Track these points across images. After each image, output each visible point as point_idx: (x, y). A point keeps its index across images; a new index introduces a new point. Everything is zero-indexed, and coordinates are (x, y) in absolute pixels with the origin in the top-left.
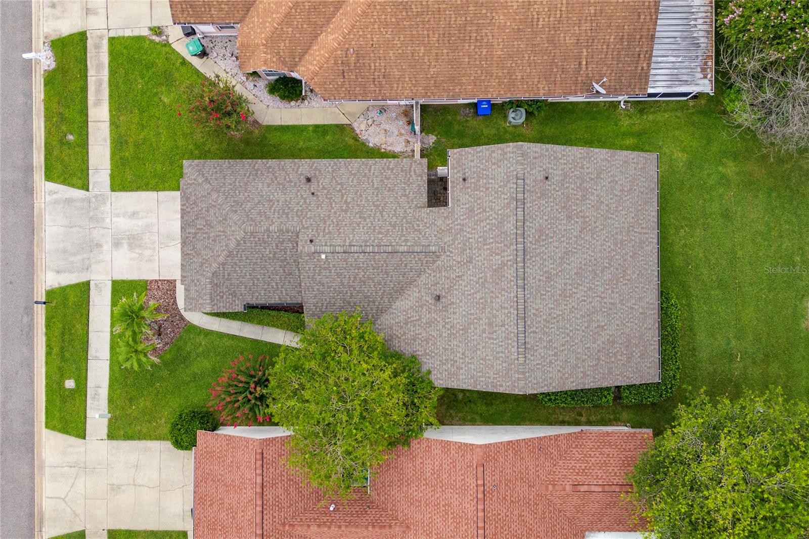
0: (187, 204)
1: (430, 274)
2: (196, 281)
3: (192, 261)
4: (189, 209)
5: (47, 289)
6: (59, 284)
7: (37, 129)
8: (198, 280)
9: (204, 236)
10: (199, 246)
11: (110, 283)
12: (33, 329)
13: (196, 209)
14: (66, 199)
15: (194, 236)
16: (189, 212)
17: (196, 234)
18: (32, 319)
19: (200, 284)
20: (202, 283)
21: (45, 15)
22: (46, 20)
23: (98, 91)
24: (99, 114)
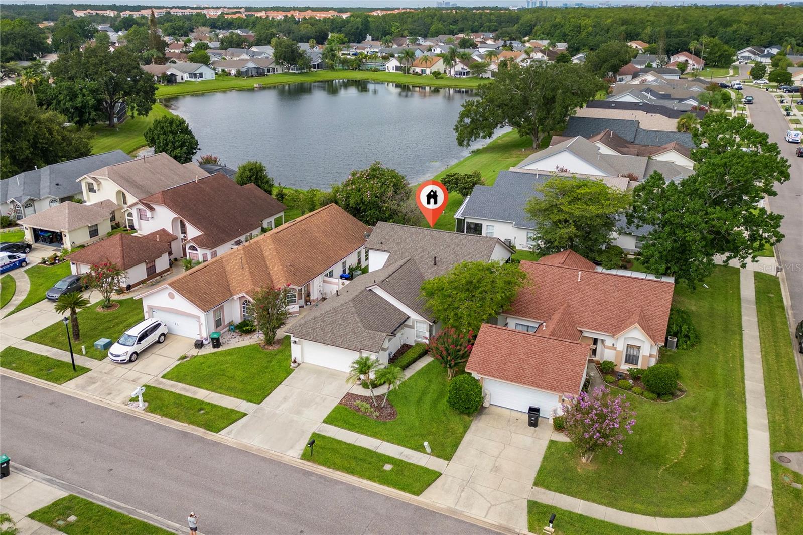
5: (299, 457)
6: (301, 450)
11: (322, 424)
14: (241, 427)
16: (317, 335)
17: (333, 333)
21: (109, 399)
22: (114, 400)
23: (187, 391)
24: (202, 395)
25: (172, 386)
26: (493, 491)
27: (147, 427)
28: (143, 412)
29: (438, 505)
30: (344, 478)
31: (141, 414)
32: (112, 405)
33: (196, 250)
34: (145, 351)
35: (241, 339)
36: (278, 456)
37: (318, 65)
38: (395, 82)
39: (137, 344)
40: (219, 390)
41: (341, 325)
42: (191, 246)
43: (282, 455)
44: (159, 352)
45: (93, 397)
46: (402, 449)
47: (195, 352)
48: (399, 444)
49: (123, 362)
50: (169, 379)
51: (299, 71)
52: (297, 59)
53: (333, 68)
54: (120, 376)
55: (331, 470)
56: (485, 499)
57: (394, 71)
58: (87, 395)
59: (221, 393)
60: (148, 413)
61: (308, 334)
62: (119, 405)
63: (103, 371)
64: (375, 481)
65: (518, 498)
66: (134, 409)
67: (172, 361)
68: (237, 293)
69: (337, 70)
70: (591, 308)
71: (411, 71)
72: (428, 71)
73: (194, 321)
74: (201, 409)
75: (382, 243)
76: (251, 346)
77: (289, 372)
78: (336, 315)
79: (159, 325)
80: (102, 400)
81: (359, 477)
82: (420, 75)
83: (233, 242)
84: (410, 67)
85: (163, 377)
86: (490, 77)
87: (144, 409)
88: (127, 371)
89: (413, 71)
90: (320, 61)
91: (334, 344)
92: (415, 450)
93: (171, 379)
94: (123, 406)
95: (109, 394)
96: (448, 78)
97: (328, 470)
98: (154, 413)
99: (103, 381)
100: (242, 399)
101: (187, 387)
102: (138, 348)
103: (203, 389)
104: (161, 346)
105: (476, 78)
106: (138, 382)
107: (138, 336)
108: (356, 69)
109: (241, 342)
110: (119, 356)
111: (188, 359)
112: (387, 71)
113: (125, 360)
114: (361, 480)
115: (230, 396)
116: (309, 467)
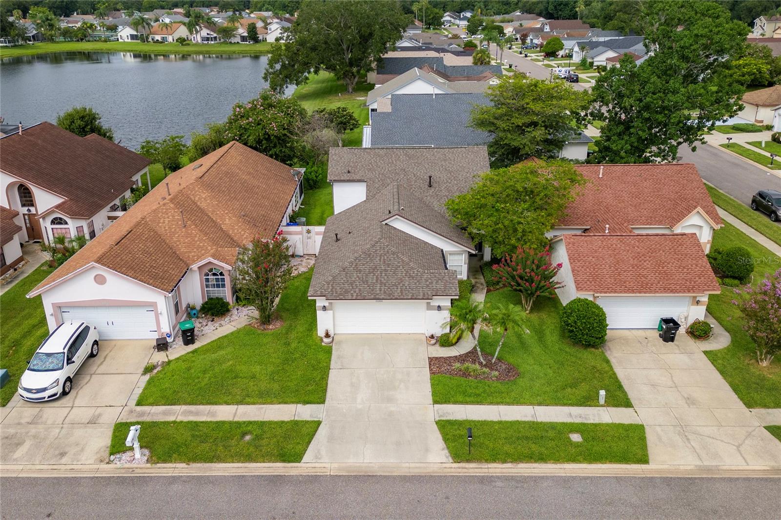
0: (352, 292)
1: (414, 190)
2: (428, 283)
3: (408, 287)
4: (357, 290)
5: (451, 461)
6: (443, 449)
7: (226, 472)
8: (427, 281)
9: (383, 275)
10: (393, 281)
11: (437, 406)
12: (513, 476)
13: (357, 283)
14: (328, 442)
15: (383, 285)
16: (360, 290)
17: (381, 283)
18: (498, 477)
19: (430, 279)
20: (429, 277)
21: (69, 463)
22: (78, 461)
23: (197, 414)
24: (225, 413)
25: (165, 413)
26: (719, 429)
27: (176, 487)
28: (149, 465)
29: (682, 467)
30: (536, 471)
31: (147, 471)
32: (80, 471)
33: (66, 223)
34: (78, 373)
35: (217, 325)
36: (420, 468)
37: (33, 36)
38: (132, 51)
39: (68, 364)
40: (248, 400)
41: (386, 270)
42: (56, 219)
43: (424, 465)
44: (102, 369)
45: (33, 467)
46: (566, 409)
47: (160, 357)
48: (556, 405)
49: (53, 398)
50: (152, 404)
51: (12, 44)
52: (8, 29)
53: (53, 39)
54: (60, 421)
55: (509, 465)
56: (722, 441)
57: (130, 40)
58: (21, 467)
59: (254, 404)
60: (159, 465)
61: (347, 292)
62: (96, 466)
63: (23, 421)
64: (580, 462)
65: (754, 428)
66: (127, 465)
67: (135, 378)
68: (194, 262)
69: (58, 42)
70: (630, 202)
71: (150, 39)
72: (170, 39)
73: (143, 312)
74: (244, 434)
75: (349, 172)
76: (239, 331)
77: (328, 351)
78: (371, 260)
79: (87, 329)
80: (55, 467)
81: (555, 463)
82: (162, 42)
83: (108, 207)
84: (148, 35)
85: (139, 404)
86: (240, 41)
87: (148, 461)
88: (67, 410)
89: (153, 39)
90: (35, 32)
91: (391, 297)
92: (581, 405)
93: (155, 403)
94: (104, 466)
95: (63, 454)
96: (194, 45)
97: (505, 465)
98: (171, 462)
99: (35, 437)
100: (293, 403)
101: (193, 408)
102: (68, 371)
103: (220, 404)
104: (97, 360)
105: (225, 43)
106: (101, 421)
107: (66, 351)
108: (82, 40)
109: (220, 329)
110: (44, 390)
111: (159, 369)
112: (120, 40)
113: (55, 395)
114: (559, 466)
115: (272, 403)
116: (476, 470)
